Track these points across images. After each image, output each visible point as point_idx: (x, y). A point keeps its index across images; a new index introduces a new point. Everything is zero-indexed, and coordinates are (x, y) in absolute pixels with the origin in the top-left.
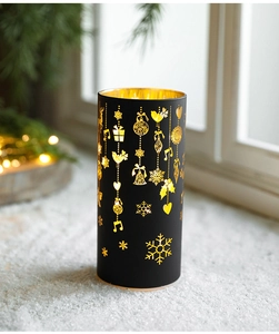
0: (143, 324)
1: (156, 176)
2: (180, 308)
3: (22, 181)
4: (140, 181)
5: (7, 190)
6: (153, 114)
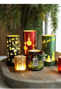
1: (13, 49)
4: (10, 49)
6: (12, 39)
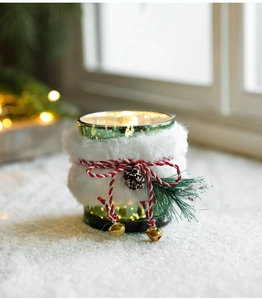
0: (153, 263)
2: (193, 246)
3: (23, 139)
5: (7, 148)
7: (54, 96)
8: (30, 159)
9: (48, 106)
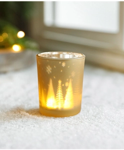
7: (21, 34)
8: (5, 73)
9: (18, 41)
